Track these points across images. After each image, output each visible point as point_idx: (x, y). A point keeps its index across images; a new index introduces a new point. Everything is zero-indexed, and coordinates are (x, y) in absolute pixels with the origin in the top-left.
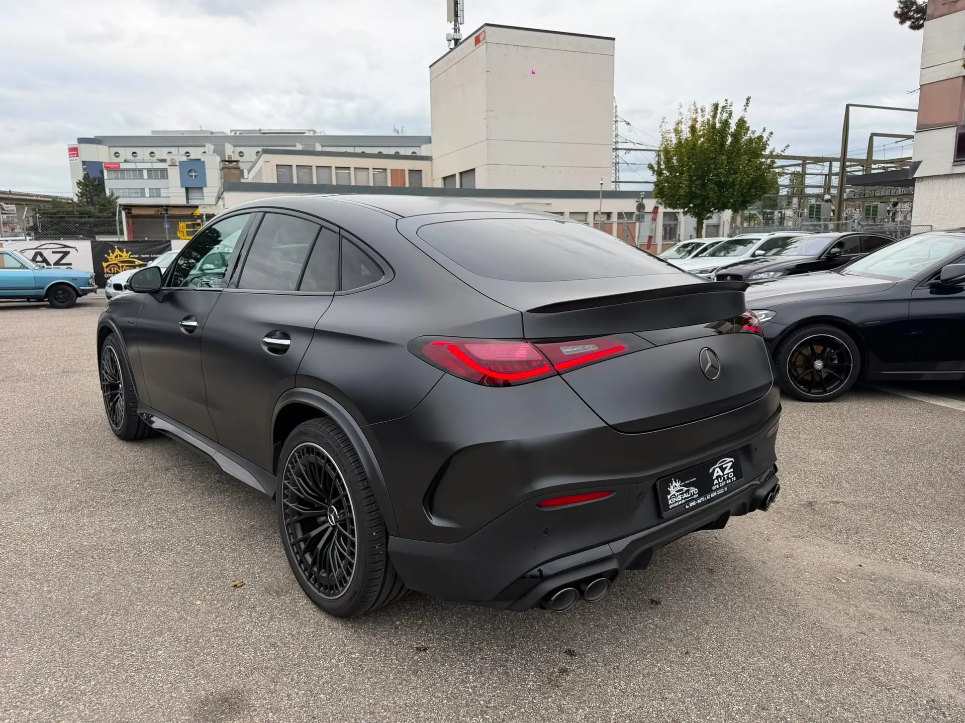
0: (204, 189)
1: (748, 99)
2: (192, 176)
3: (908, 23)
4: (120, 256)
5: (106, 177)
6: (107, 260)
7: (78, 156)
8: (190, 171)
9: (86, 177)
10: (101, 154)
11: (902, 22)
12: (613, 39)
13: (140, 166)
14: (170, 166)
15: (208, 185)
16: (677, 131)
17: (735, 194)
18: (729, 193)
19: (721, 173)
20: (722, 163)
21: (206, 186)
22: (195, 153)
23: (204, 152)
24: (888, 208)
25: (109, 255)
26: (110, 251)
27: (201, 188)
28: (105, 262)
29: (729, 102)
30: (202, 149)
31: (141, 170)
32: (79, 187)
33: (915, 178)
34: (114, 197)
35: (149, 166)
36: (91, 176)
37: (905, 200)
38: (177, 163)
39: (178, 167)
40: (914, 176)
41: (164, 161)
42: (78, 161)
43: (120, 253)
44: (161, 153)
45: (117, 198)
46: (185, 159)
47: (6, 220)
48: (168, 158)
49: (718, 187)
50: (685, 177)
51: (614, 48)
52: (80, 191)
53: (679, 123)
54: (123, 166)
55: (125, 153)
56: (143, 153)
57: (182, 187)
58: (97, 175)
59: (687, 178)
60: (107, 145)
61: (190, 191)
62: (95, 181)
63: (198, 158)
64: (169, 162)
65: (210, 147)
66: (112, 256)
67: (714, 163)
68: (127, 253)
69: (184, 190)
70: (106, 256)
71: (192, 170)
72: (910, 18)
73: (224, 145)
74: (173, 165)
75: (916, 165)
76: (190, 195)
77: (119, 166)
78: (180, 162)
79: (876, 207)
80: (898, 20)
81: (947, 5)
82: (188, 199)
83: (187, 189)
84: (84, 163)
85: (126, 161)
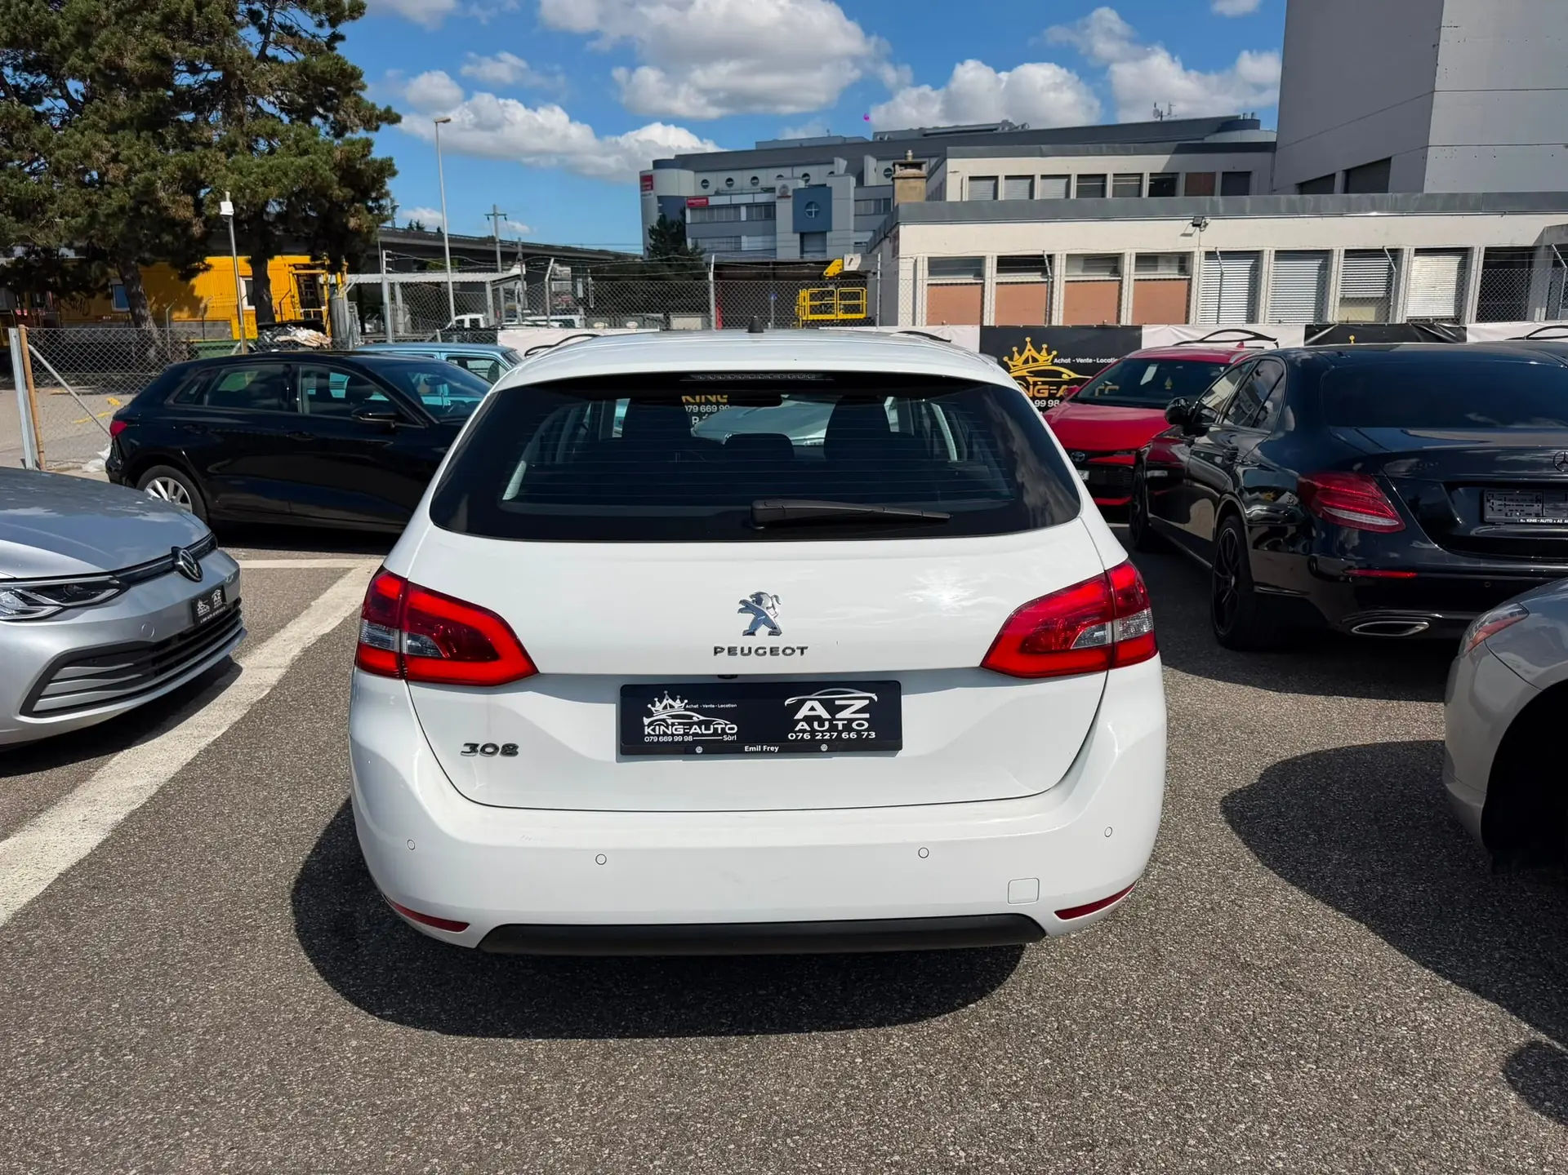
0: (828, 234)
2: (810, 213)
5: (688, 220)
7: (652, 188)
8: (809, 205)
9: (662, 221)
10: (684, 184)
13: (736, 200)
14: (779, 197)
15: (834, 228)
21: (831, 230)
22: (818, 175)
23: (832, 173)
27: (824, 233)
30: (827, 169)
31: (737, 207)
32: (651, 237)
34: (699, 250)
35: (748, 199)
36: (669, 219)
38: (790, 193)
39: (791, 199)
41: (771, 190)
42: (653, 196)
44: (767, 177)
45: (702, 252)
46: (802, 184)
47: (559, 290)
48: (778, 184)
52: (652, 242)
54: (713, 201)
55: (717, 180)
56: (742, 178)
57: (795, 232)
58: (677, 217)
60: (691, 170)
61: (806, 238)
62: (673, 226)
63: (822, 183)
64: (778, 193)
65: (841, 164)
68: (1049, 354)
69: (797, 236)
71: (811, 203)
73: (863, 160)
74: (784, 196)
76: (805, 243)
77: (707, 202)
78: (794, 191)
82: (802, 252)
83: (802, 235)
84: (660, 199)
85: (717, 193)
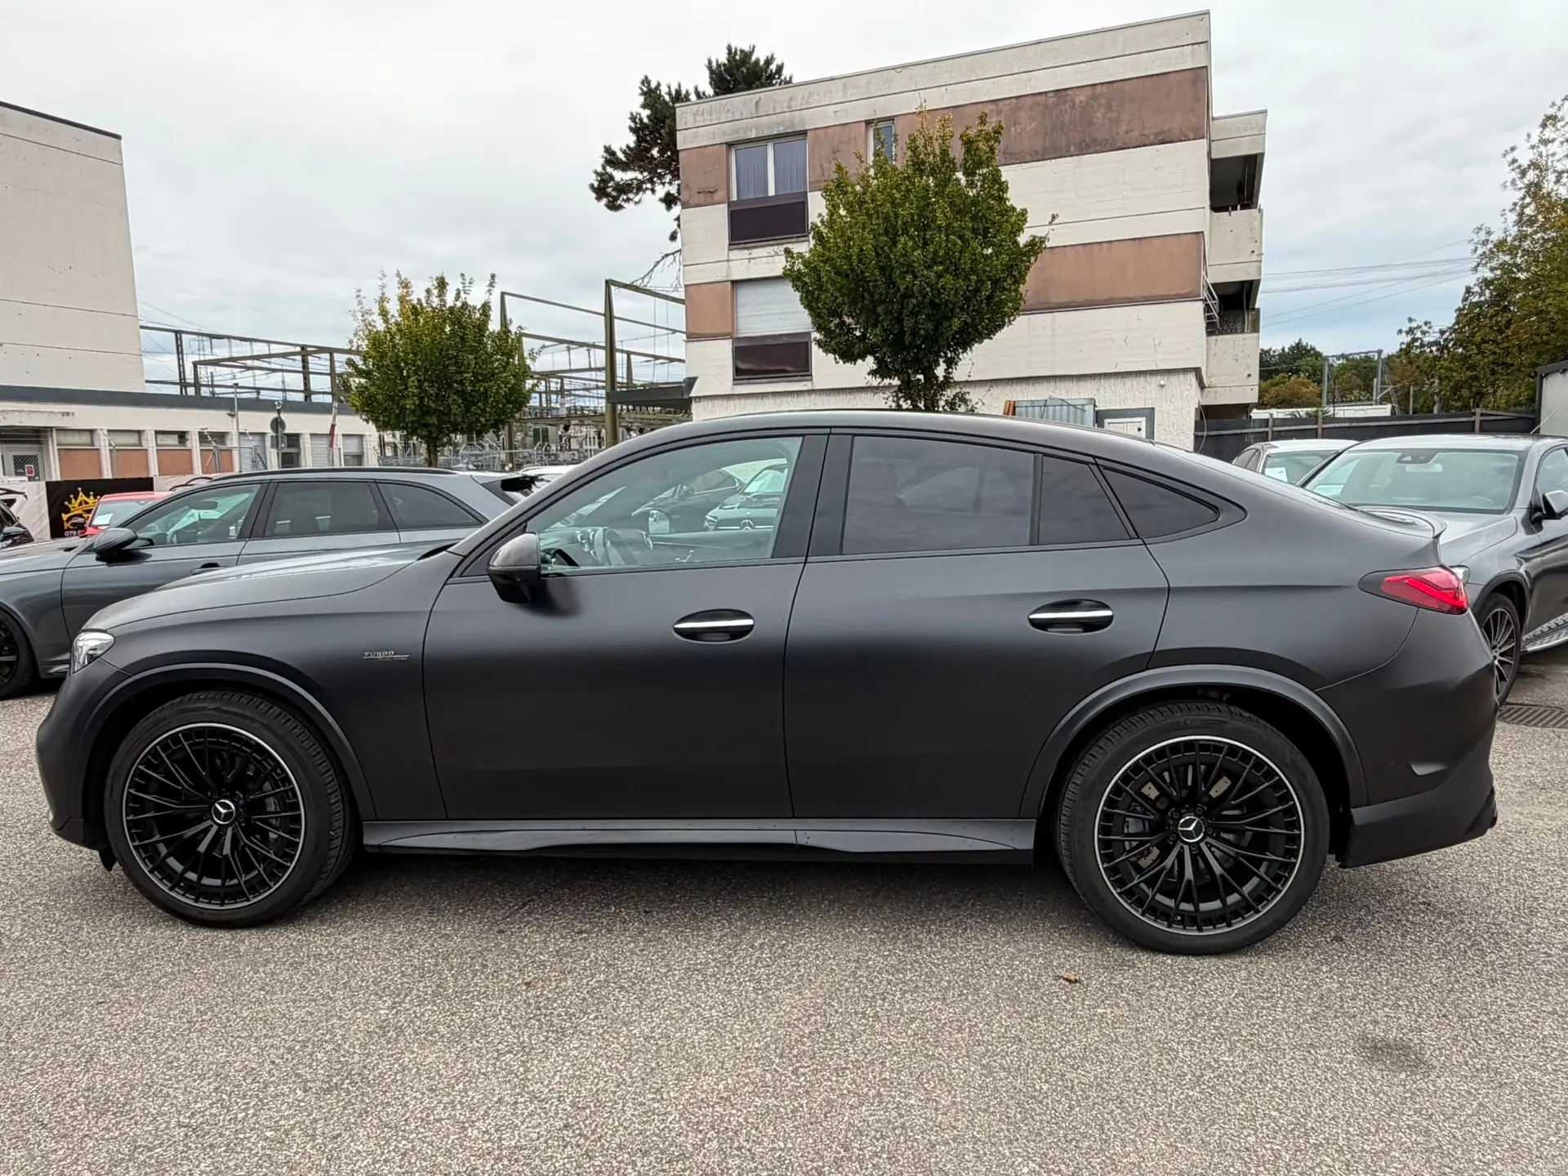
1: (493, 276)
3: (605, 201)
4: (86, 503)
6: (68, 510)
11: (599, 199)
12: (118, 137)
16: (384, 313)
17: (488, 409)
18: (479, 408)
19: (465, 379)
20: (469, 364)
24: (560, 433)
25: (70, 503)
26: (72, 496)
28: (66, 513)
29: (468, 278)
33: (690, 399)
37: (586, 422)
40: (692, 395)
43: (85, 498)
49: (463, 399)
50: (413, 382)
51: (121, 152)
53: (382, 300)
59: (416, 383)
66: (75, 503)
67: (455, 363)
70: (66, 503)
72: (607, 195)
75: (691, 382)
79: (546, 431)
80: (594, 195)
81: (702, 195)
